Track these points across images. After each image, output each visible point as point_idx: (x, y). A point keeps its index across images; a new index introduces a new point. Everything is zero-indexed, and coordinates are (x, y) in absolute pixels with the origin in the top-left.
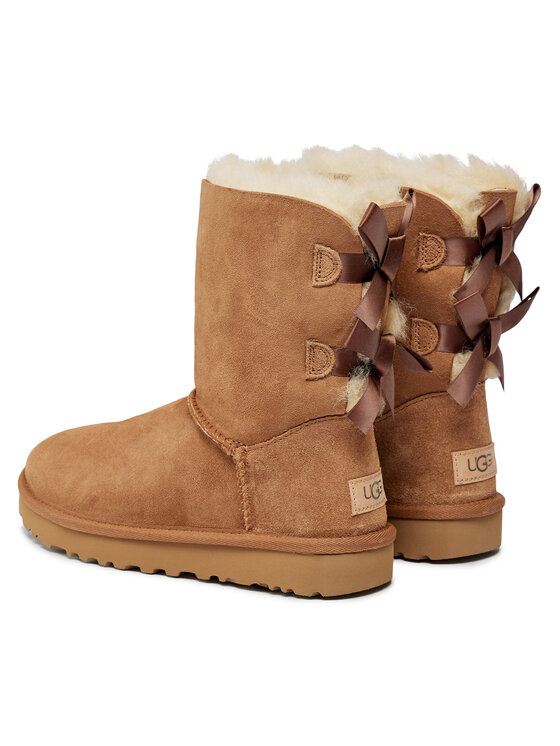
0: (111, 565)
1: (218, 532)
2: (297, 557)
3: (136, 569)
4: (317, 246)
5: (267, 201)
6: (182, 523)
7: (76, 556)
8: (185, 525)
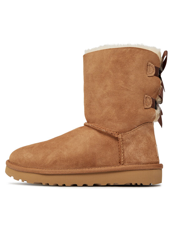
0: (64, 185)
1: (109, 167)
2: (144, 171)
3: (75, 185)
4: (149, 63)
5: (129, 49)
6: (94, 166)
7: (48, 185)
8: (95, 166)
